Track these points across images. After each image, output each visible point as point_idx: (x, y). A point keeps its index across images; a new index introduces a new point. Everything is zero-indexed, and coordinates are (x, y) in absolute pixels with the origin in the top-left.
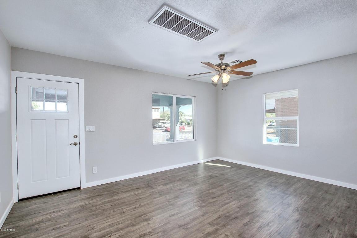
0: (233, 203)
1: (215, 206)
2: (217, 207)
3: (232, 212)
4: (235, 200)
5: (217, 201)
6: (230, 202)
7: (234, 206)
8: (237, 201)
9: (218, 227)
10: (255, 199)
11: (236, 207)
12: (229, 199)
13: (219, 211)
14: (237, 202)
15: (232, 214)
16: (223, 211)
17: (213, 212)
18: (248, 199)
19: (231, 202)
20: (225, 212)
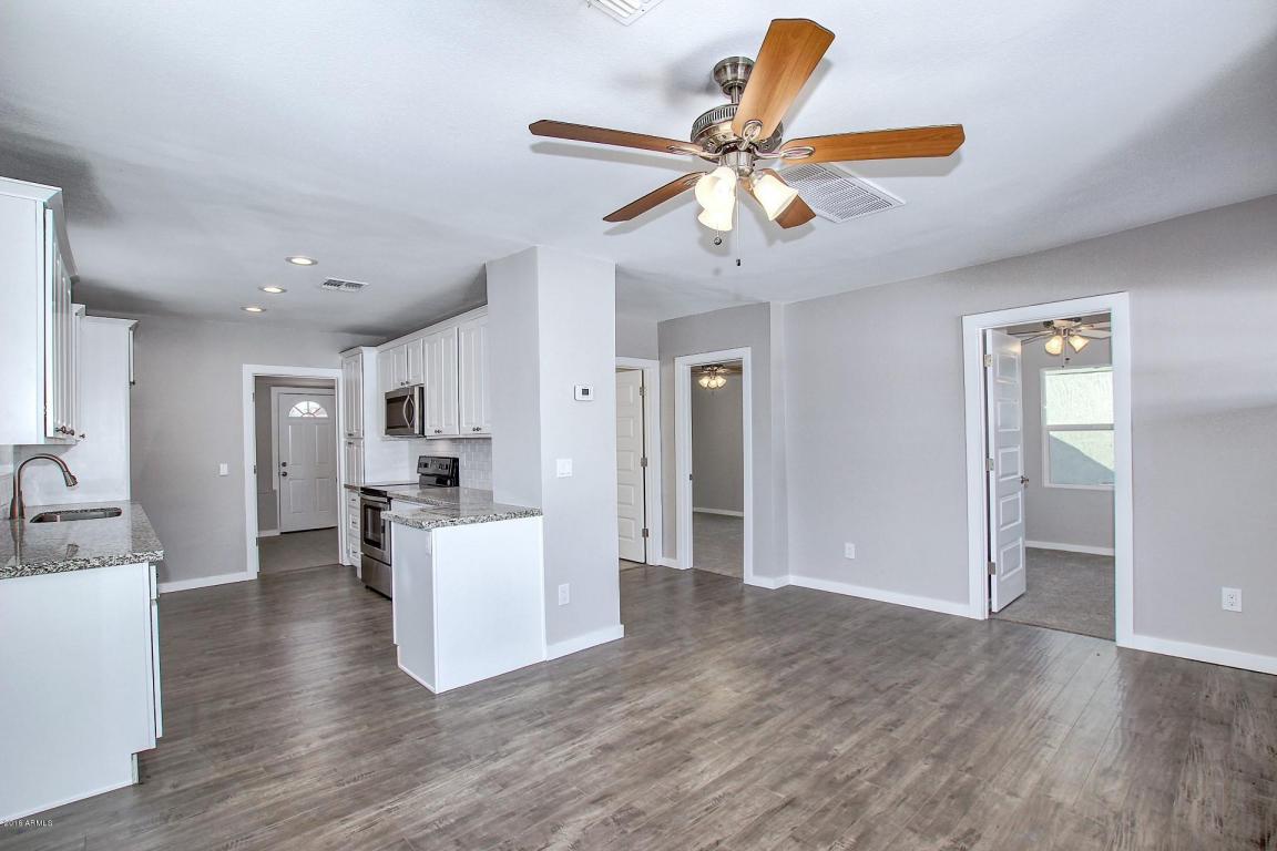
0: (707, 779)
1: (778, 763)
2: (769, 759)
3: (715, 742)
4: (695, 797)
5: (774, 788)
6: (717, 783)
7: (705, 764)
8: (687, 792)
9: (758, 704)
10: (603, 805)
11: (701, 760)
12: (719, 799)
13: (758, 745)
14: (689, 785)
15: (720, 734)
16: (748, 743)
17: (778, 738)
18: (634, 804)
19: (713, 782)
20: (740, 742)
